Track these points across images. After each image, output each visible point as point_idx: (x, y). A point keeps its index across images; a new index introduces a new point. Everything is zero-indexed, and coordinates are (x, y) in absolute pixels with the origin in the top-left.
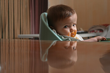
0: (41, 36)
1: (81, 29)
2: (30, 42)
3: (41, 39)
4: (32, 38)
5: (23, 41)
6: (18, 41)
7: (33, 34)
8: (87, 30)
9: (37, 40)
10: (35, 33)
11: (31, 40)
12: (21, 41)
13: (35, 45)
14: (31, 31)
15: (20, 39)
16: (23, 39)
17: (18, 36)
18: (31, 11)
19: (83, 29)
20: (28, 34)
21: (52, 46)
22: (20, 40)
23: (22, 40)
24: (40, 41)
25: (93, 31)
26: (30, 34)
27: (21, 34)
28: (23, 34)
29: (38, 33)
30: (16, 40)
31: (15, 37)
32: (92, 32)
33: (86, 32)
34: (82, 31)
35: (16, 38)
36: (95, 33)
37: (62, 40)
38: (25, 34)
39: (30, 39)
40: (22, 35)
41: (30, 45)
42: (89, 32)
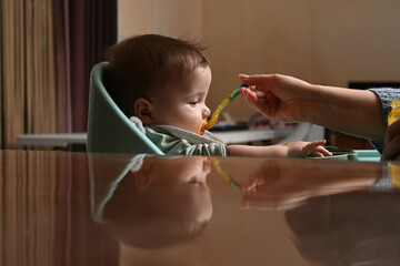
0: (92, 138)
1: (227, 116)
2: (58, 159)
3: (93, 150)
4: (65, 145)
5: (35, 157)
6: (17, 157)
7: (66, 132)
8: (246, 119)
9: (80, 154)
10: (74, 131)
11: (59, 152)
12: (27, 158)
13: (74, 168)
14: (61, 122)
15: (25, 148)
16: (33, 148)
17: (19, 139)
18: (59, 58)
19: (233, 116)
20: (50, 132)
21: (130, 171)
22: (24, 152)
23: (30, 152)
24: (90, 156)
25: (265, 123)
26: (58, 132)
27: (26, 132)
28: (32, 132)
29: (84, 130)
30: (11, 153)
31: (9, 141)
32: (260, 127)
33: (241, 127)
34: (230, 121)
35: (12, 148)
36: (272, 128)
37: (161, 153)
38: (41, 132)
39: (56, 148)
40: (29, 136)
41: (58, 168)
42: (252, 128)
